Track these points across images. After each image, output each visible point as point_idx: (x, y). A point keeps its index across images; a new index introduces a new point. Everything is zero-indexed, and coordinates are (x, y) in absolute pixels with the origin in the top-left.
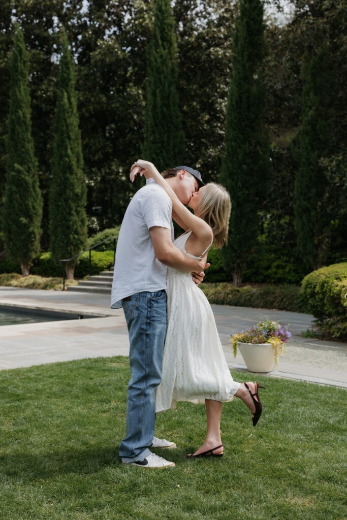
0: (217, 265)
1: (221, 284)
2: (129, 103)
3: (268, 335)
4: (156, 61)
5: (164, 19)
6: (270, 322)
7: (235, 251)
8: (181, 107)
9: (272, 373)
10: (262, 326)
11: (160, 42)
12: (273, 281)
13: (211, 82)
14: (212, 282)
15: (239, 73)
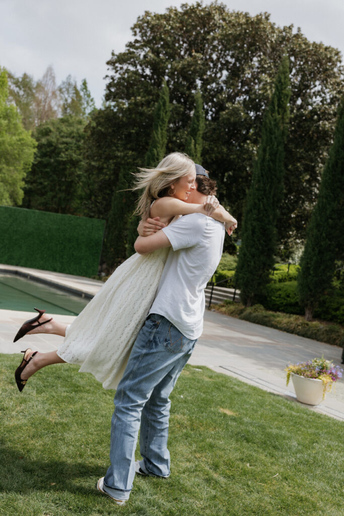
0: (294, 299)
1: (295, 316)
2: (244, 156)
3: (320, 372)
4: (270, 123)
5: (282, 90)
6: (324, 360)
7: (311, 290)
8: (286, 166)
9: (318, 406)
10: (316, 362)
11: (276, 108)
12: (339, 321)
13: (316, 148)
14: (287, 313)
15: (339, 142)
